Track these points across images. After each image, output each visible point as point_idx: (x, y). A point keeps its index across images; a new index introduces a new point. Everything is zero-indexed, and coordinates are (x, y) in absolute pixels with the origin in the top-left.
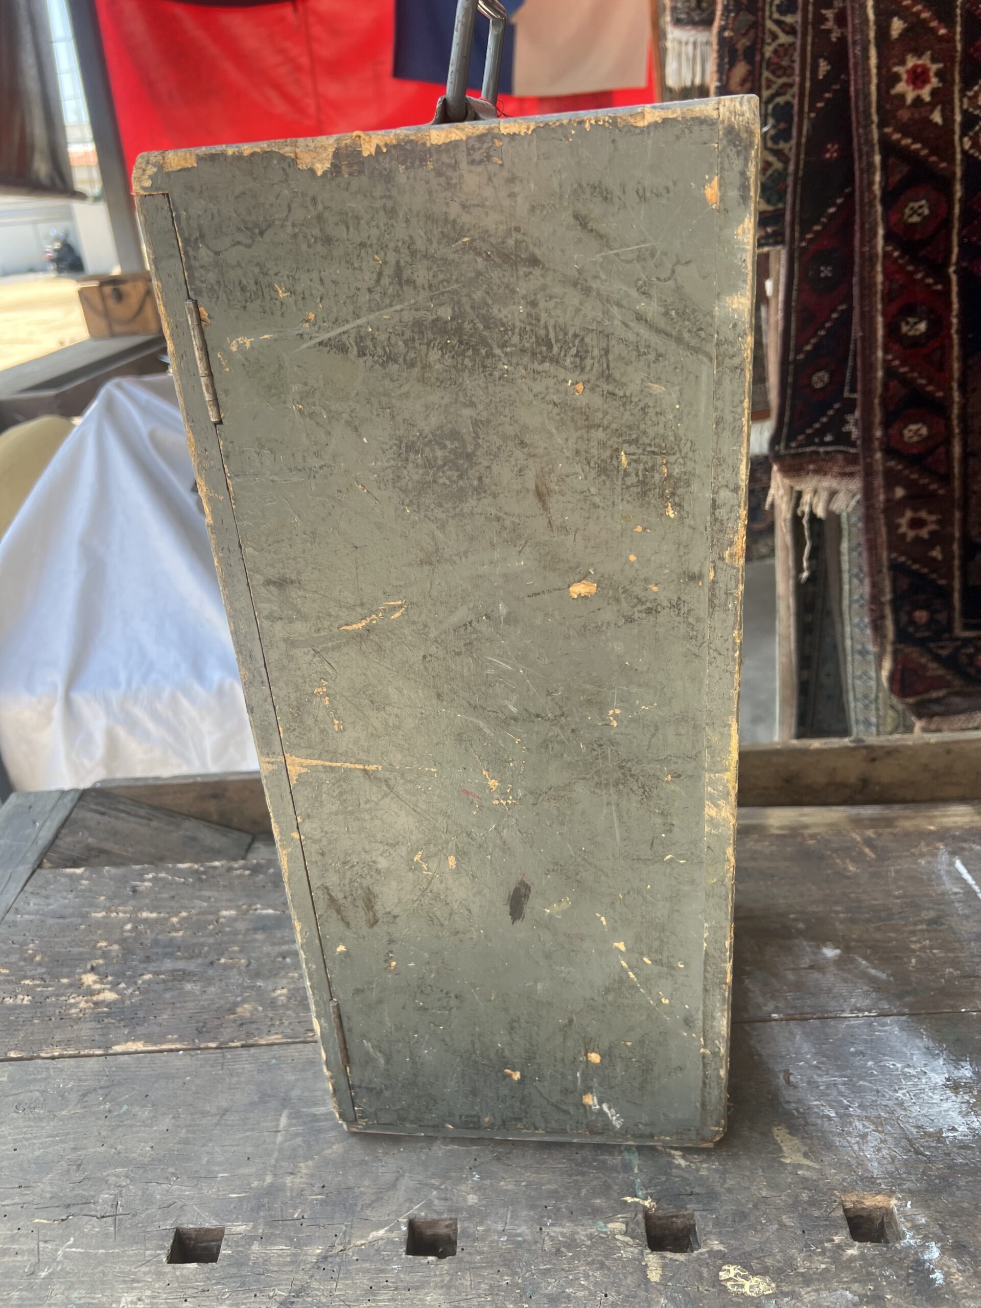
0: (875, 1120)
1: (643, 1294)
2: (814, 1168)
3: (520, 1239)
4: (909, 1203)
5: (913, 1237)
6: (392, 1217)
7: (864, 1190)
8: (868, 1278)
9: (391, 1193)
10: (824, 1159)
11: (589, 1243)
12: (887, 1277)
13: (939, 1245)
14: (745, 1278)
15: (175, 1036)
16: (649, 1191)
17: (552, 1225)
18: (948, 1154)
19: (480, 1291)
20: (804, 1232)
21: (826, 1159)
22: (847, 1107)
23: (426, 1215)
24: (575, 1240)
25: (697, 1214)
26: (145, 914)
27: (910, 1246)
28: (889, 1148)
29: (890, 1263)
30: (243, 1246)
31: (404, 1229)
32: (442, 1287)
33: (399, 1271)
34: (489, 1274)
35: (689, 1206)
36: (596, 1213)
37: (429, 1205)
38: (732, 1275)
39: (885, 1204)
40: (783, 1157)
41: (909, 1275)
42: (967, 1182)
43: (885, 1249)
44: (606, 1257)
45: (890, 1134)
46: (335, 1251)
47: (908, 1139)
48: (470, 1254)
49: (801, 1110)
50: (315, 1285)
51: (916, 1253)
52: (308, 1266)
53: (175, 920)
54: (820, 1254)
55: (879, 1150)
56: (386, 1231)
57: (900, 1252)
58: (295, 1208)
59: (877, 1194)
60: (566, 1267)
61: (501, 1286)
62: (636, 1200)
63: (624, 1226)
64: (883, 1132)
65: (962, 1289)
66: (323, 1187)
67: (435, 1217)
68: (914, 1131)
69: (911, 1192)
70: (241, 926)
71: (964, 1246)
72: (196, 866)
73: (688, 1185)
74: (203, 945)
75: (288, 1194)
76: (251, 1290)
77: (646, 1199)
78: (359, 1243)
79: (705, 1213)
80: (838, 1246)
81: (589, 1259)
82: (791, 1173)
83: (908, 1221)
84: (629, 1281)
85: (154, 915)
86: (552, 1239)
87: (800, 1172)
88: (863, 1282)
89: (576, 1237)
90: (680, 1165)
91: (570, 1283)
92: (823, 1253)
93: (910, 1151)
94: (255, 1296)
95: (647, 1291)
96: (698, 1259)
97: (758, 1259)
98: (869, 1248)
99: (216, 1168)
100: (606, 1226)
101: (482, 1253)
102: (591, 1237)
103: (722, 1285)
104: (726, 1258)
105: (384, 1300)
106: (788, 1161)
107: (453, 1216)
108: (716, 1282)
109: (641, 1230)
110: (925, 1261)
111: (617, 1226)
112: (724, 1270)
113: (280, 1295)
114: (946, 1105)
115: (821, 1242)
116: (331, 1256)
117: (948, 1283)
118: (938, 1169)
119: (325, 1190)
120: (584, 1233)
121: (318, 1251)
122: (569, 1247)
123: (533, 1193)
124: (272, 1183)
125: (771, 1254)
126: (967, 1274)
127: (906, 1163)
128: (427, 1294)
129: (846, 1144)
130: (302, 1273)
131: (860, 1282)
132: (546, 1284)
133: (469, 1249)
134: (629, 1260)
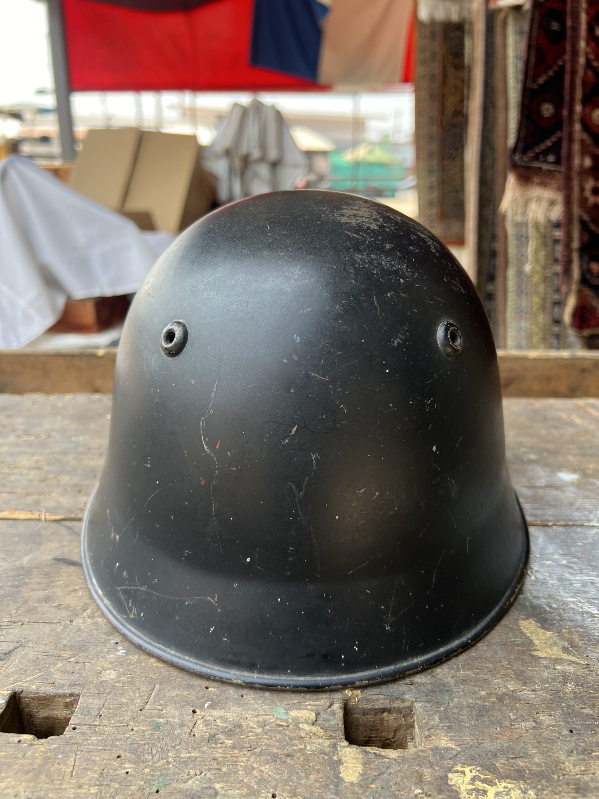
2: (578, 664)
3: (161, 720)
11: (260, 730)
14: (490, 783)
17: (211, 708)
19: (83, 780)
20: (571, 731)
24: (240, 726)
25: (417, 707)
31: (2, 702)
34: (103, 760)
35: (406, 697)
38: (468, 778)
40: (536, 650)
60: (220, 756)
61: (116, 775)
63: (314, 714)
79: (428, 706)
81: (258, 750)
82: (547, 667)
84: (312, 779)
86: (207, 723)
87: (559, 667)
89: (244, 723)
91: (222, 778)
95: (337, 793)
96: (415, 757)
100: (287, 712)
101: (101, 734)
102: (263, 725)
103: (452, 790)
104: (459, 758)
106: (542, 655)
107: (77, 691)
108: (444, 786)
109: (338, 720)
111: (304, 713)
112: (457, 771)
120: (255, 719)
122: (229, 733)
125: (526, 756)
132: (186, 777)
133: (85, 729)
134: (313, 753)
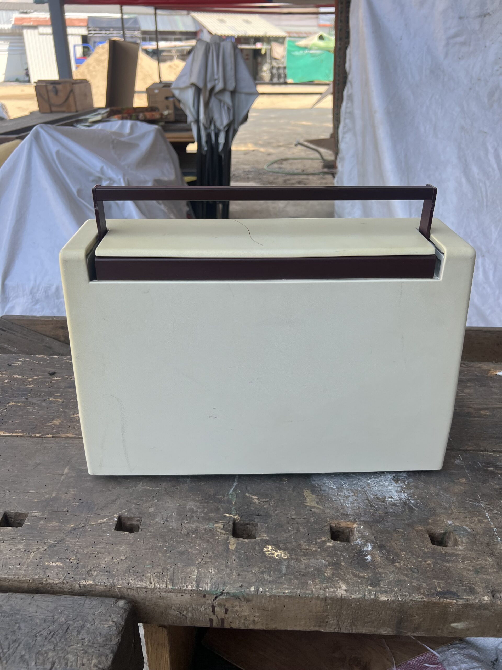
0: (354, 491)
1: (225, 554)
2: (320, 508)
3: (171, 527)
4: (362, 526)
5: (360, 541)
6: (110, 514)
7: (342, 519)
8: (335, 555)
9: (112, 504)
10: (325, 505)
11: (204, 532)
12: (344, 557)
13: (372, 545)
14: (276, 551)
15: (20, 430)
16: (238, 512)
17: (188, 523)
18: (386, 508)
19: (147, 547)
20: (308, 534)
21: (326, 505)
22: (342, 485)
23: (127, 514)
24: (197, 530)
25: (259, 524)
26: (15, 376)
27: (358, 544)
28: (358, 503)
29: (347, 550)
30: (36, 521)
31: (116, 519)
32: (129, 544)
33: (109, 536)
34: (152, 541)
35: (255, 520)
36: (210, 520)
37: (129, 511)
38: (269, 549)
39: (351, 526)
40: (306, 503)
41: (355, 556)
42: (392, 520)
43: (346, 544)
44: (211, 538)
45: (360, 497)
46: (80, 526)
47: (368, 499)
48: (145, 532)
49: (320, 484)
50: (68, 539)
51: (360, 547)
52: (66, 531)
53: (30, 380)
54: (314, 544)
55: (353, 503)
56: (107, 520)
57: (353, 546)
58: (65, 507)
59: (347, 521)
60: (190, 540)
61: (157, 546)
62: (231, 515)
63: (222, 526)
64: (357, 496)
65: (379, 564)
66: (80, 499)
67: (132, 516)
68: (372, 497)
69: (364, 522)
70: (62, 385)
71: (384, 546)
72: (45, 357)
73: (258, 511)
74: (42, 392)
75: (62, 501)
76: (36, 539)
77: (236, 515)
78: (93, 523)
79: (262, 524)
80: (324, 541)
81: (203, 538)
82: (308, 510)
83: (360, 534)
84: (220, 548)
85: (20, 377)
86: (186, 529)
87: (313, 510)
88: (332, 557)
89: (198, 529)
90: (255, 502)
91: (190, 547)
92: (316, 543)
93: (368, 505)
94: (38, 542)
95: (227, 553)
96: (255, 542)
97: (284, 543)
98: (338, 544)
99: (29, 488)
100: (213, 525)
101: (151, 532)
102: (205, 529)
103: (264, 553)
104: (268, 543)
105: (100, 548)
106: (308, 504)
107: (141, 516)
108: (262, 551)
109: (231, 528)
110: (364, 551)
111: (219, 525)
112: (267, 547)
113: (50, 543)
114: (390, 488)
115: (316, 539)
116: (78, 528)
117: (373, 561)
118: (380, 513)
119: (81, 501)
120: (202, 528)
121: (72, 526)
122: (193, 533)
123: (181, 509)
124: (55, 496)
125: (291, 542)
126: (383, 558)
127: (365, 510)
128: (121, 547)
129: (338, 500)
130: (62, 534)
131: (330, 557)
132: (179, 547)
133: (145, 530)
134: (221, 540)
